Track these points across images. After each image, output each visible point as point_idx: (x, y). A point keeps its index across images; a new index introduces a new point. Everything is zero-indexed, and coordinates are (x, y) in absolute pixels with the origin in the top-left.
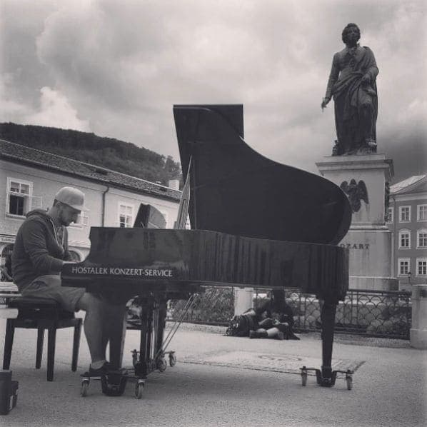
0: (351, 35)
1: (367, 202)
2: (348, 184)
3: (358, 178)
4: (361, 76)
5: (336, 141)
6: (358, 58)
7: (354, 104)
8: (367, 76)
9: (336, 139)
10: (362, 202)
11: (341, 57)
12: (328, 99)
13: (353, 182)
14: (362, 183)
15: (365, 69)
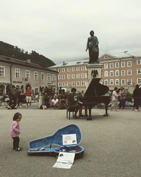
0: (92, 33)
1: (98, 75)
3: (96, 69)
4: (95, 44)
6: (94, 39)
7: (94, 51)
8: (96, 44)
10: (97, 75)
11: (90, 39)
13: (95, 70)
14: (96, 70)
15: (96, 42)
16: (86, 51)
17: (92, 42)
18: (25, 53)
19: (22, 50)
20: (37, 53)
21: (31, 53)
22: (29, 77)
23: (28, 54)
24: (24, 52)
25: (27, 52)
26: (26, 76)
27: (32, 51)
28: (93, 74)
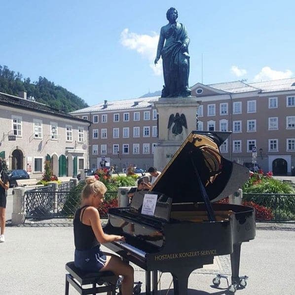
0: (172, 15)
2: (175, 116)
3: (181, 112)
5: (164, 86)
7: (176, 63)
9: (164, 84)
12: (158, 58)
13: (177, 114)
16: (156, 62)
17: (171, 38)
18: (24, 81)
19: (19, 74)
20: (50, 82)
21: (38, 81)
22: (20, 132)
23: (31, 83)
24: (22, 80)
25: (29, 80)
26: (13, 129)
27: (40, 78)
28: (173, 124)
